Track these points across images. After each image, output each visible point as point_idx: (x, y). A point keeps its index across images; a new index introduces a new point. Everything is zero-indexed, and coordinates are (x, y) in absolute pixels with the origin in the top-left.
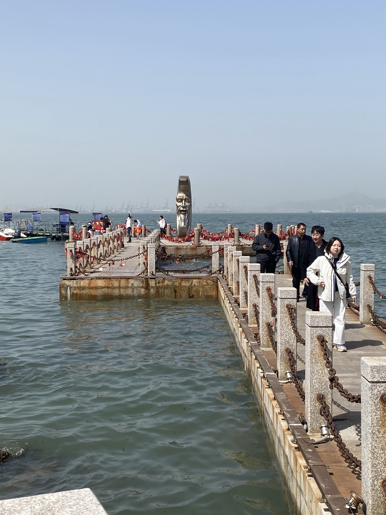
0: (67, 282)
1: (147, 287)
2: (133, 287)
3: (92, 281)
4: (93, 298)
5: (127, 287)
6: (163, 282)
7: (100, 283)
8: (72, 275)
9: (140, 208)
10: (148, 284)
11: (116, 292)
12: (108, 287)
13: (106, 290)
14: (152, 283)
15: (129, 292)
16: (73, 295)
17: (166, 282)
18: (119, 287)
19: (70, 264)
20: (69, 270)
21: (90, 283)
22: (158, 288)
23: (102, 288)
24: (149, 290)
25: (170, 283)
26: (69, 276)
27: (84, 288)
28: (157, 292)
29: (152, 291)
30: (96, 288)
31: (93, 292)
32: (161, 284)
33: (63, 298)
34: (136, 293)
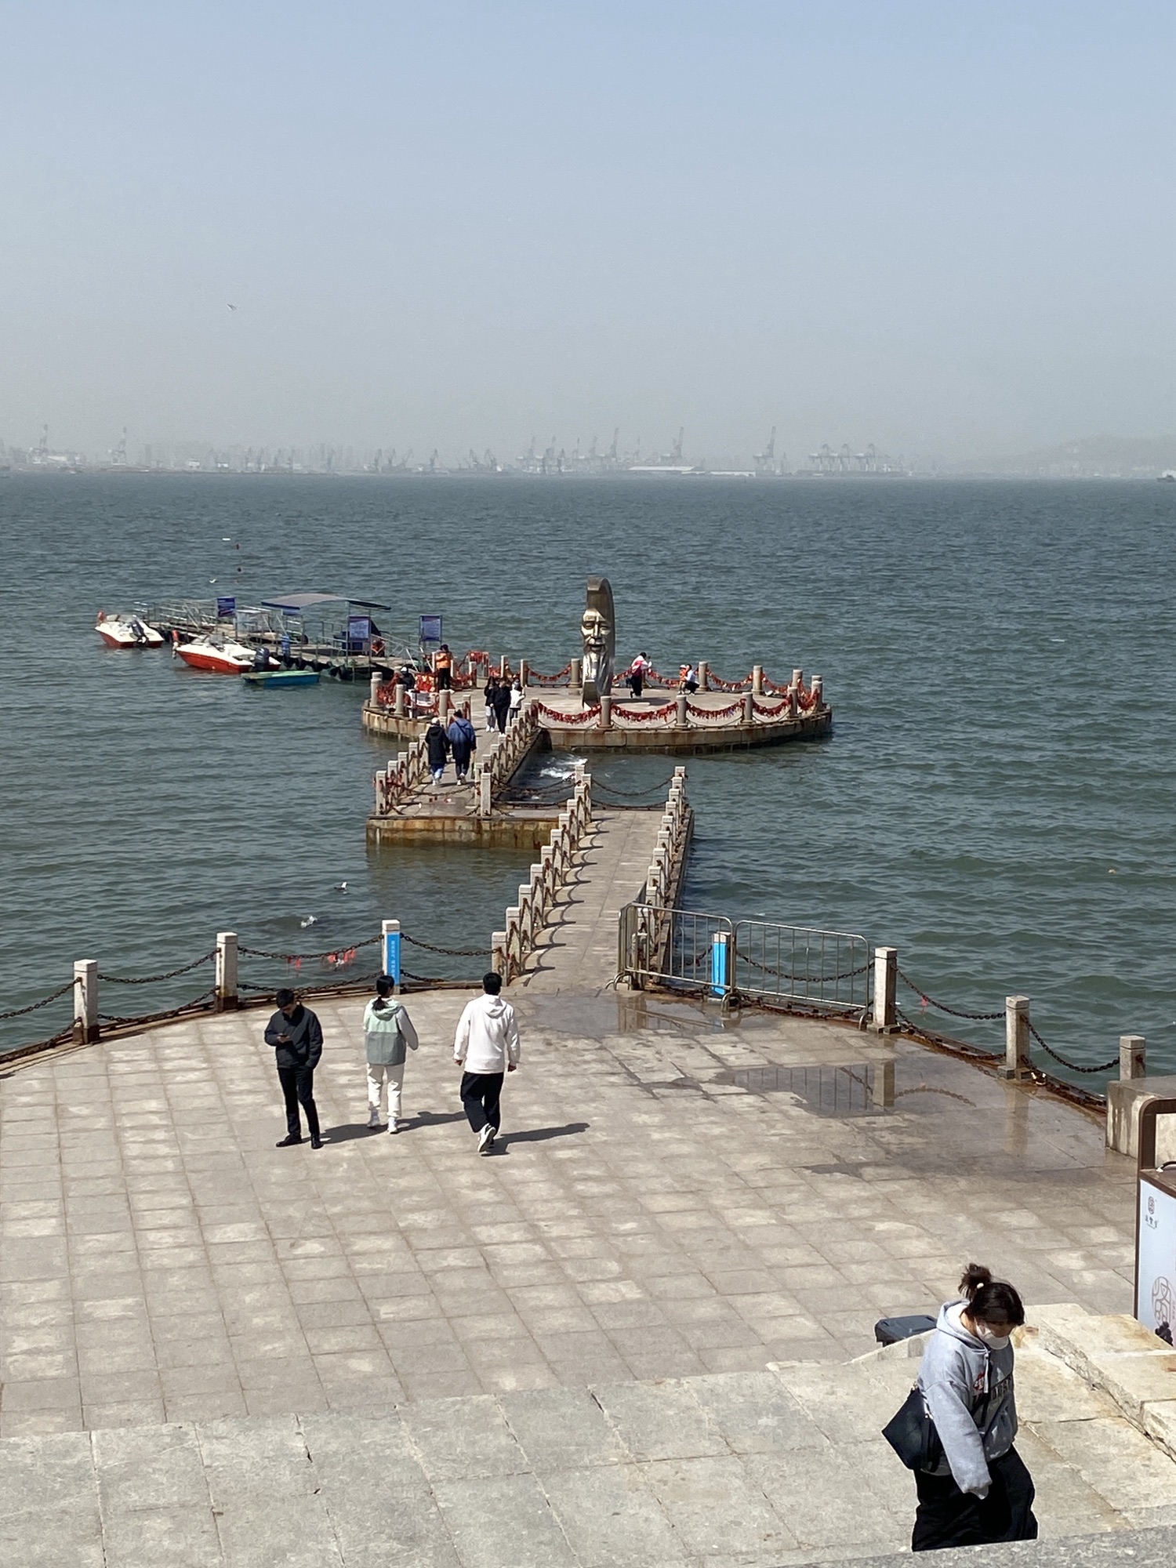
0: (375, 823)
1: (479, 831)
2: (460, 830)
3: (409, 822)
4: (409, 843)
5: (453, 831)
6: (500, 825)
7: (418, 824)
8: (382, 813)
9: (586, 459)
10: (480, 826)
11: (439, 836)
12: (428, 830)
13: (425, 834)
14: (486, 826)
15: (456, 837)
16: (383, 839)
17: (504, 825)
18: (443, 830)
19: (380, 798)
20: (378, 806)
21: (405, 825)
22: (493, 832)
23: (421, 830)
24: (482, 835)
25: (509, 826)
26: (378, 814)
27: (397, 830)
28: (492, 838)
29: (486, 836)
30: (413, 831)
31: (409, 836)
32: (497, 828)
33: (371, 842)
34: (464, 838)
